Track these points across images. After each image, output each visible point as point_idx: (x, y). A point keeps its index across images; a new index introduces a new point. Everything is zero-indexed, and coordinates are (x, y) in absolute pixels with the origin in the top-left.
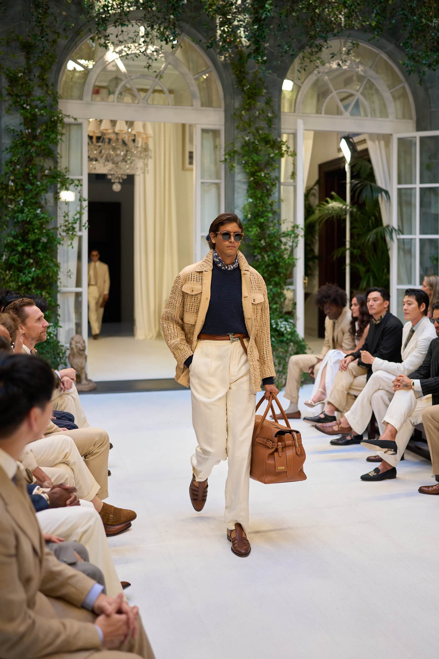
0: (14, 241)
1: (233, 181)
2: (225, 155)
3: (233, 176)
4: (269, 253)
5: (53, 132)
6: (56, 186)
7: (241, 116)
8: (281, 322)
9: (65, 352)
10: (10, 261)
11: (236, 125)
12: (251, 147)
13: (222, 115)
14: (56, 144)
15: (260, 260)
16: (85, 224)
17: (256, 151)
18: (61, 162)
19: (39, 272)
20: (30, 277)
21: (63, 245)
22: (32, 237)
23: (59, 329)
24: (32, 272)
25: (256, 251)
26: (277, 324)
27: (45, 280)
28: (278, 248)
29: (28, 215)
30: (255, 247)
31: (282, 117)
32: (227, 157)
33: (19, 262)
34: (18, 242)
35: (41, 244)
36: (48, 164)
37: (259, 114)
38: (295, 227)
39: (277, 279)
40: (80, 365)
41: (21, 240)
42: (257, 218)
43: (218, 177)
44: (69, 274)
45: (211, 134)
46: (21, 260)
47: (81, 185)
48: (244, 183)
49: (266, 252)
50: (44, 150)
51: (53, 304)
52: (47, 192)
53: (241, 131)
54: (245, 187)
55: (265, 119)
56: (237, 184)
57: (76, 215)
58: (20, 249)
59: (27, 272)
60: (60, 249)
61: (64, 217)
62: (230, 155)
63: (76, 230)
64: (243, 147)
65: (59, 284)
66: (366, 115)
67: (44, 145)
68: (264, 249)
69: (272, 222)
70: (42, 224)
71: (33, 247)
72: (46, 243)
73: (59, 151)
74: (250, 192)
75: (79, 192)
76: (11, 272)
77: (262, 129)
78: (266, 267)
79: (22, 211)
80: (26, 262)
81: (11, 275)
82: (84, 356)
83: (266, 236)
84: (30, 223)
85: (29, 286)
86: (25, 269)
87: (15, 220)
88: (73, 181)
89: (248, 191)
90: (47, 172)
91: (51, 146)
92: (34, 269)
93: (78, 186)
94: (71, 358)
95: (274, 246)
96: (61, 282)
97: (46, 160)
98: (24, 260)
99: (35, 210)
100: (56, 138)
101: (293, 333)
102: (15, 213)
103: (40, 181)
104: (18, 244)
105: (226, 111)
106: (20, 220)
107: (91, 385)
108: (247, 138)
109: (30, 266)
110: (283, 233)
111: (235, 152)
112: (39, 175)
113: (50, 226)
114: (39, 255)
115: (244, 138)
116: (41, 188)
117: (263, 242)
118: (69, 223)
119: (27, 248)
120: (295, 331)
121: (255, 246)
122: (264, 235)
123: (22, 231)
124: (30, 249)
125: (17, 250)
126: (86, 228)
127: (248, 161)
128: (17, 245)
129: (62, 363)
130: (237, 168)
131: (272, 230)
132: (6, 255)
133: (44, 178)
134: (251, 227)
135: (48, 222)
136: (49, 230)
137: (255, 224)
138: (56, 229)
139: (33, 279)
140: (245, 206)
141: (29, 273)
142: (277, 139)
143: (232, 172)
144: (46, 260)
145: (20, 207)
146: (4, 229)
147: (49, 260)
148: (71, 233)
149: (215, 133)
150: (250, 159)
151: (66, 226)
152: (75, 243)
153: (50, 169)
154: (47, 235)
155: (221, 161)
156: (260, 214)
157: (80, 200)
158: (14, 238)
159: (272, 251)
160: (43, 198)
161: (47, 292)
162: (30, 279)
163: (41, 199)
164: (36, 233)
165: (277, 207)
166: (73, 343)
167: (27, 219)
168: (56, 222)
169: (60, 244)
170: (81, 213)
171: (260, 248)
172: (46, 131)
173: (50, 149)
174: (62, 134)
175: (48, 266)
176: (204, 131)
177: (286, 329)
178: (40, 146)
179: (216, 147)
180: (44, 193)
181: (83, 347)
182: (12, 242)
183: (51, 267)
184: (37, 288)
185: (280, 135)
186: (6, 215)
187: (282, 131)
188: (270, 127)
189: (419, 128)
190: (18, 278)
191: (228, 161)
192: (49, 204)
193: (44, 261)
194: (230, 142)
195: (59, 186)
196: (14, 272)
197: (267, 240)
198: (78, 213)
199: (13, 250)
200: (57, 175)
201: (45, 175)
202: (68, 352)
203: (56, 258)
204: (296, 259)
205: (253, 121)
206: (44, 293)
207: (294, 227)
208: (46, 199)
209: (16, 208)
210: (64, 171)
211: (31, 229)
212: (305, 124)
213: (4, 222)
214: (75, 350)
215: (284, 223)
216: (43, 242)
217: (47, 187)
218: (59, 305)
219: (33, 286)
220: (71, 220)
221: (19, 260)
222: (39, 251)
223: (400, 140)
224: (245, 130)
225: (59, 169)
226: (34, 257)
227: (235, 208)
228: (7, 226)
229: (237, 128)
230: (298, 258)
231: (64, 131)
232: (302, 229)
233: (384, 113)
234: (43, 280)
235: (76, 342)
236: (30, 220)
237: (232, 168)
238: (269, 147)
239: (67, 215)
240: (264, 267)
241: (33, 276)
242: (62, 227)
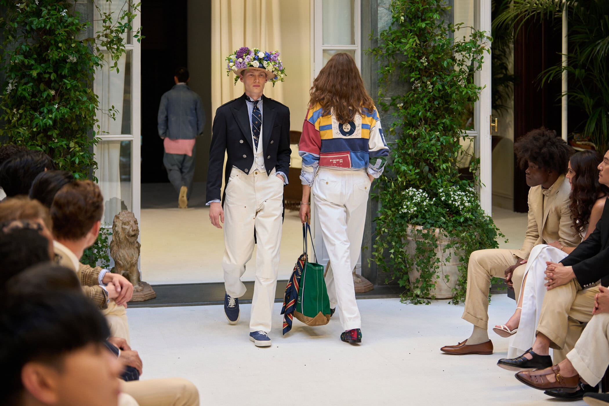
0: (26, 61)
4: (435, 79)
8: (455, 191)
9: (106, 238)
10: (19, 93)
15: (420, 89)
16: (137, 32)
19: (64, 110)
20: (51, 118)
21: (102, 66)
22: (54, 55)
24: (54, 110)
25: (413, 74)
26: (448, 195)
27: (74, 123)
28: (449, 70)
29: (47, 19)
30: (411, 69)
33: (33, 95)
34: (33, 62)
35: (68, 66)
38: (477, 35)
39: (447, 121)
40: (129, 260)
41: (35, 60)
42: (414, 21)
44: (112, 112)
46: (36, 92)
49: (430, 76)
51: (87, 161)
57: (123, 18)
58: (34, 73)
59: (46, 111)
60: (98, 74)
61: (104, 21)
63: (123, 43)
65: (95, 129)
68: (425, 72)
69: (439, 27)
70: (69, 34)
71: (56, 72)
72: (76, 64)
76: (21, 111)
78: (429, 101)
79: (38, 14)
80: (45, 95)
81: (21, 115)
82: (137, 245)
83: (430, 50)
84: (51, 32)
85: (49, 133)
86: (44, 106)
87: (28, 28)
92: (56, 106)
94: (115, 248)
95: (442, 66)
96: (98, 126)
98: (41, 92)
99: (59, 11)
101: (475, 209)
102: (27, 17)
104: (32, 65)
106: (34, 27)
107: (148, 292)
109: (50, 101)
110: (458, 46)
113: (82, 37)
114: (65, 83)
117: (423, 60)
118: (112, 32)
119: (45, 73)
120: (478, 206)
121: (410, 66)
122: (426, 49)
123: (38, 45)
124: (50, 73)
125: (30, 76)
126: (138, 40)
128: (30, 67)
129: (100, 257)
131: (438, 40)
132: (12, 83)
134: (405, 36)
135: (78, 30)
136: (81, 42)
137: (411, 31)
138: (91, 40)
139: (55, 121)
141: (50, 111)
144: (75, 91)
145: (35, 6)
146: (10, 42)
147: (80, 92)
148: (115, 47)
151: (106, 36)
154: (78, 52)
156: (420, 14)
158: (26, 57)
159: (440, 75)
161: (76, 143)
162: (51, 122)
164: (60, 48)
165: (447, 3)
166: (119, 224)
167: (45, 26)
168: (91, 30)
169: (97, 64)
170: (129, 15)
171: (420, 70)
175: (78, 101)
177: (462, 204)
181: (133, 231)
182: (23, 62)
183: (83, 103)
184: (61, 135)
186: (13, 21)
190: (32, 121)
192: (80, 2)
193: (72, 93)
196: (25, 111)
197: (431, 57)
198: (126, 15)
199: (23, 76)
202: (110, 238)
203: (92, 87)
204: (480, 88)
206: (72, 145)
207: (475, 35)
209: (28, 9)
211: (53, 42)
213: (10, 31)
214: (122, 236)
215: (458, 29)
216: (71, 63)
218: (96, 164)
219: (55, 133)
220: (114, 25)
221: (33, 93)
222: (65, 77)
226: (57, 86)
227: (378, 6)
228: (14, 37)
230: (482, 86)
232: (488, 38)
234: (70, 124)
235: (124, 223)
236: (50, 28)
239: (108, 18)
240: (425, 101)
241: (56, 117)
242: (101, 38)
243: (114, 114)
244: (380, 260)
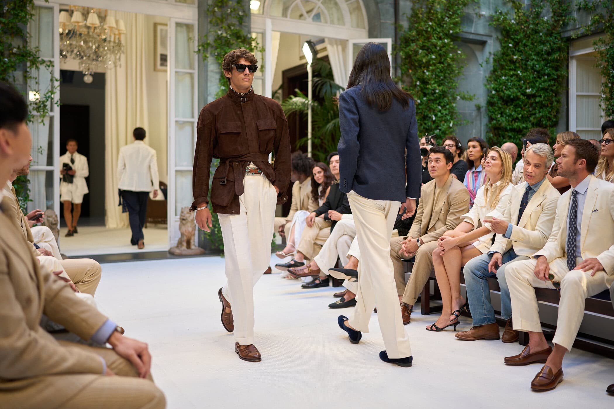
1: (207, 71)
2: (199, 46)
3: (206, 66)
5: (22, 11)
6: (25, 65)
7: (214, 12)
11: (209, 20)
12: (223, 41)
13: (196, 11)
14: (25, 23)
16: (58, 101)
17: (228, 44)
18: (30, 42)
21: (33, 122)
23: (29, 203)
31: (252, 17)
32: (200, 48)
36: (16, 43)
37: (231, 11)
43: (191, 67)
44: (40, 150)
45: (185, 27)
47: (53, 66)
48: (216, 73)
50: (12, 28)
52: (15, 70)
53: (214, 26)
54: (218, 76)
55: (236, 17)
56: (210, 74)
57: (47, 93)
61: (35, 95)
62: (203, 46)
63: (47, 108)
64: (215, 41)
66: (326, 22)
67: (11, 23)
73: (28, 30)
74: (222, 81)
75: (51, 73)
77: (234, 25)
82: (57, 230)
88: (43, 62)
89: (220, 80)
90: (15, 50)
91: (20, 25)
93: (49, 66)
97: (15, 39)
100: (25, 17)
103: (7, 58)
105: (199, 7)
108: (220, 33)
111: (208, 44)
112: (7, 53)
115: (216, 32)
116: (9, 64)
118: (40, 101)
126: (58, 106)
127: (221, 53)
130: (211, 60)
133: (12, 56)
140: (218, 93)
142: (247, 35)
143: (206, 62)
148: (42, 110)
149: (189, 27)
150: (222, 51)
151: (36, 104)
152: (47, 121)
153: (19, 48)
155: (195, 52)
157: (52, 80)
160: (11, 75)
163: (9, 77)
170: (52, 93)
172: (14, 9)
173: (18, 28)
174: (32, 15)
176: (178, 25)
178: (8, 24)
179: (189, 39)
180: (12, 71)
181: (55, 221)
185: (250, 32)
187: (252, 30)
188: (241, 24)
189: (371, 35)
191: (202, 51)
192: (17, 82)
194: (203, 35)
195: (28, 64)
198: (50, 91)
200: (27, 53)
201: (13, 54)
205: (225, 18)
208: (14, 77)
210: (34, 50)
212: (273, 24)
217: (15, 65)
218: (29, 181)
223: (355, 45)
224: (217, 25)
225: (28, 48)
227: (208, 95)
229: (211, 22)
231: (33, 12)
233: (341, 20)
235: (48, 217)
237: (205, 58)
238: (240, 42)
239: (38, 92)
242: (32, 105)
243: (41, 151)
244: (209, 236)
